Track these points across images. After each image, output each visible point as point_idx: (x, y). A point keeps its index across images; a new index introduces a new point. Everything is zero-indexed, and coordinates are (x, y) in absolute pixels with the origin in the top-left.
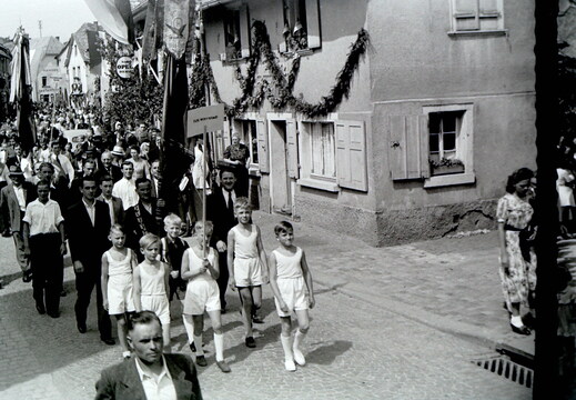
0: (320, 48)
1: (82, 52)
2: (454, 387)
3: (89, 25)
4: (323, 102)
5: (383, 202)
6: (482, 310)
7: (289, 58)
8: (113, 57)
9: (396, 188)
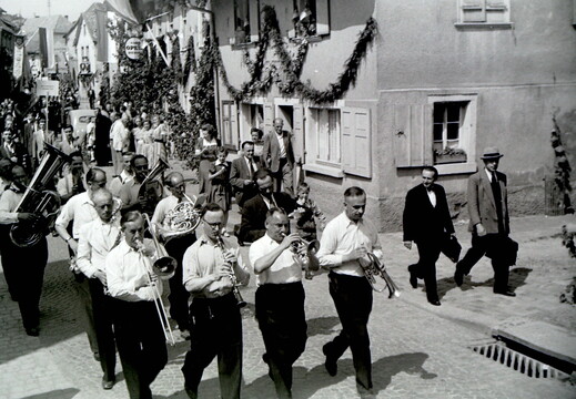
0: (328, 35)
1: (91, 32)
2: (450, 372)
3: (99, 5)
4: (330, 89)
5: (386, 189)
6: (479, 297)
7: (297, 44)
8: (122, 39)
9: (399, 175)
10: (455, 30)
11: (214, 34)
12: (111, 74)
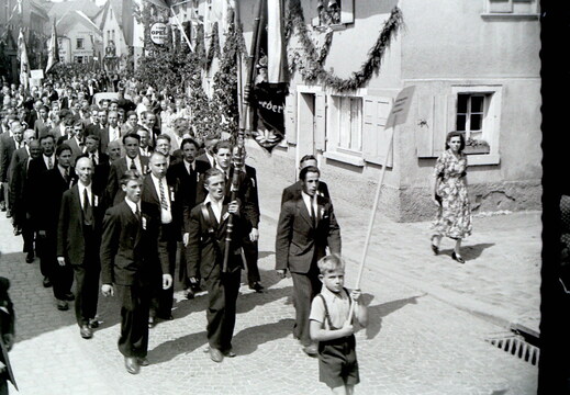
0: (352, 24)
2: (467, 365)
4: (353, 77)
5: (407, 179)
6: (499, 289)
7: (321, 32)
8: (148, 22)
9: (420, 166)
10: (482, 21)
11: (239, 21)
12: (136, 58)
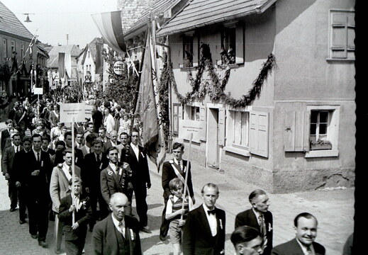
0: (243, 64)
1: (93, 57)
3: (98, 39)
4: (243, 98)
5: (278, 166)
7: (223, 69)
8: (112, 60)
9: (286, 157)
10: (327, 63)
11: (170, 61)
12: (104, 83)
